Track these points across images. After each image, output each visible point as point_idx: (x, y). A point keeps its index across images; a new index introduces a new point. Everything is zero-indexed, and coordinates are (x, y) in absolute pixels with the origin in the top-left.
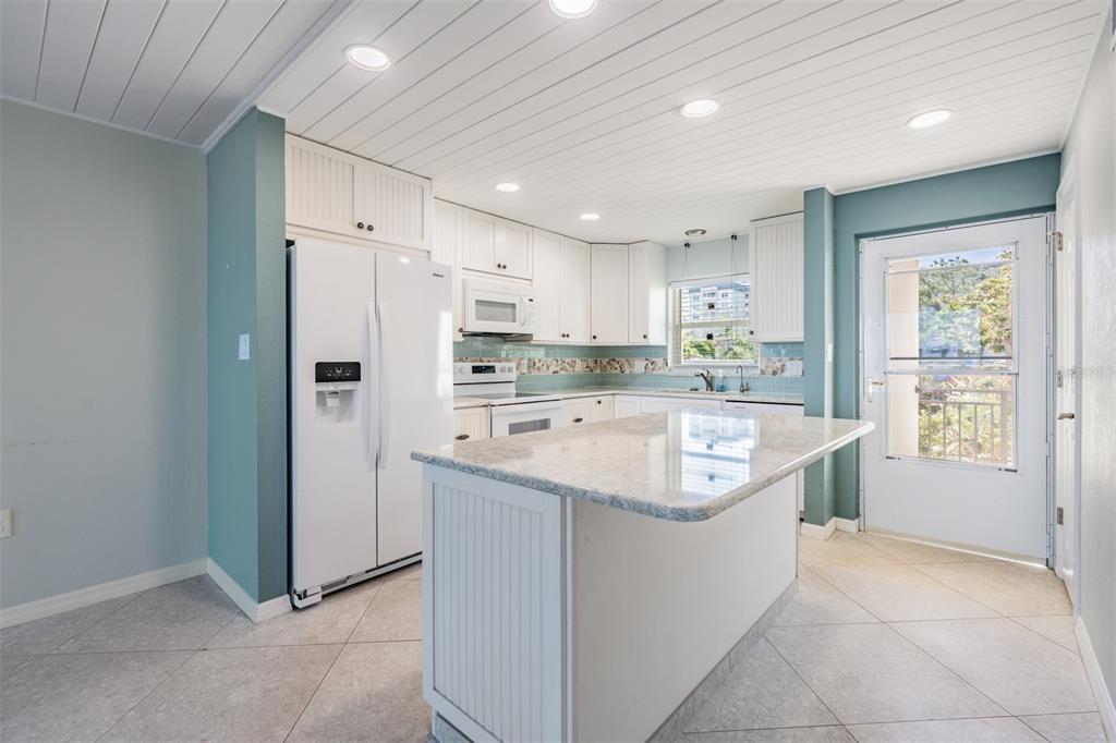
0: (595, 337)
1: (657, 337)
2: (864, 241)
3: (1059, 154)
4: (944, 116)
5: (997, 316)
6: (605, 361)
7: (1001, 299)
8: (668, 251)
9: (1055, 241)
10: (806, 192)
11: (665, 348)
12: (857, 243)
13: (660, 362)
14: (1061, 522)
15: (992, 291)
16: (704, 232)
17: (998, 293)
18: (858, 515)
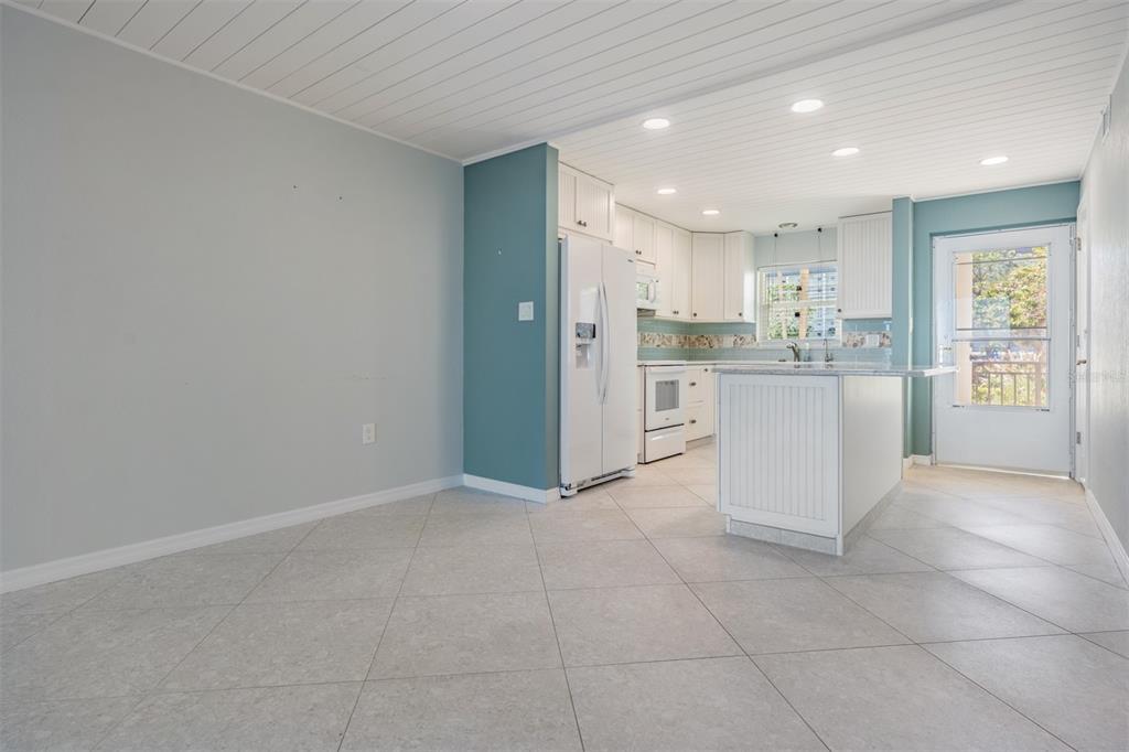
0: (695, 315)
1: (748, 317)
2: (936, 239)
3: (1079, 182)
4: (1004, 159)
5: (1029, 303)
6: (693, 338)
7: (1033, 287)
8: (758, 240)
9: (1076, 244)
10: (894, 200)
11: (754, 325)
12: (931, 240)
13: (748, 338)
14: (1079, 442)
15: (1025, 279)
16: (795, 225)
17: (1030, 280)
18: (931, 452)
